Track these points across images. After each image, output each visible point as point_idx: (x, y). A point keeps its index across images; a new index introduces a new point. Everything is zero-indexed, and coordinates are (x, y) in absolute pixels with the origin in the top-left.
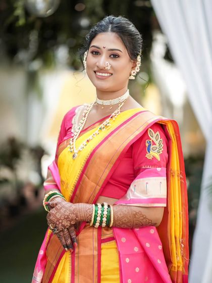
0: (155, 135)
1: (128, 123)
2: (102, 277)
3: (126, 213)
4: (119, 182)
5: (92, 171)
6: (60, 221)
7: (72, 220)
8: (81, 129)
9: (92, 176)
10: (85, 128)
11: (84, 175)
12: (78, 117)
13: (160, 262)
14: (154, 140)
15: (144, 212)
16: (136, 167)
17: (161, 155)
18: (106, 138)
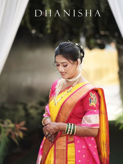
0: (93, 95)
1: (80, 89)
2: (68, 160)
3: (81, 129)
4: (76, 116)
5: (64, 111)
6: (52, 130)
7: (57, 130)
8: (59, 91)
9: (64, 113)
10: (61, 91)
11: (60, 113)
12: (58, 85)
13: (95, 153)
14: (93, 97)
15: (89, 130)
16: (85, 110)
17: (96, 104)
18: (70, 96)
